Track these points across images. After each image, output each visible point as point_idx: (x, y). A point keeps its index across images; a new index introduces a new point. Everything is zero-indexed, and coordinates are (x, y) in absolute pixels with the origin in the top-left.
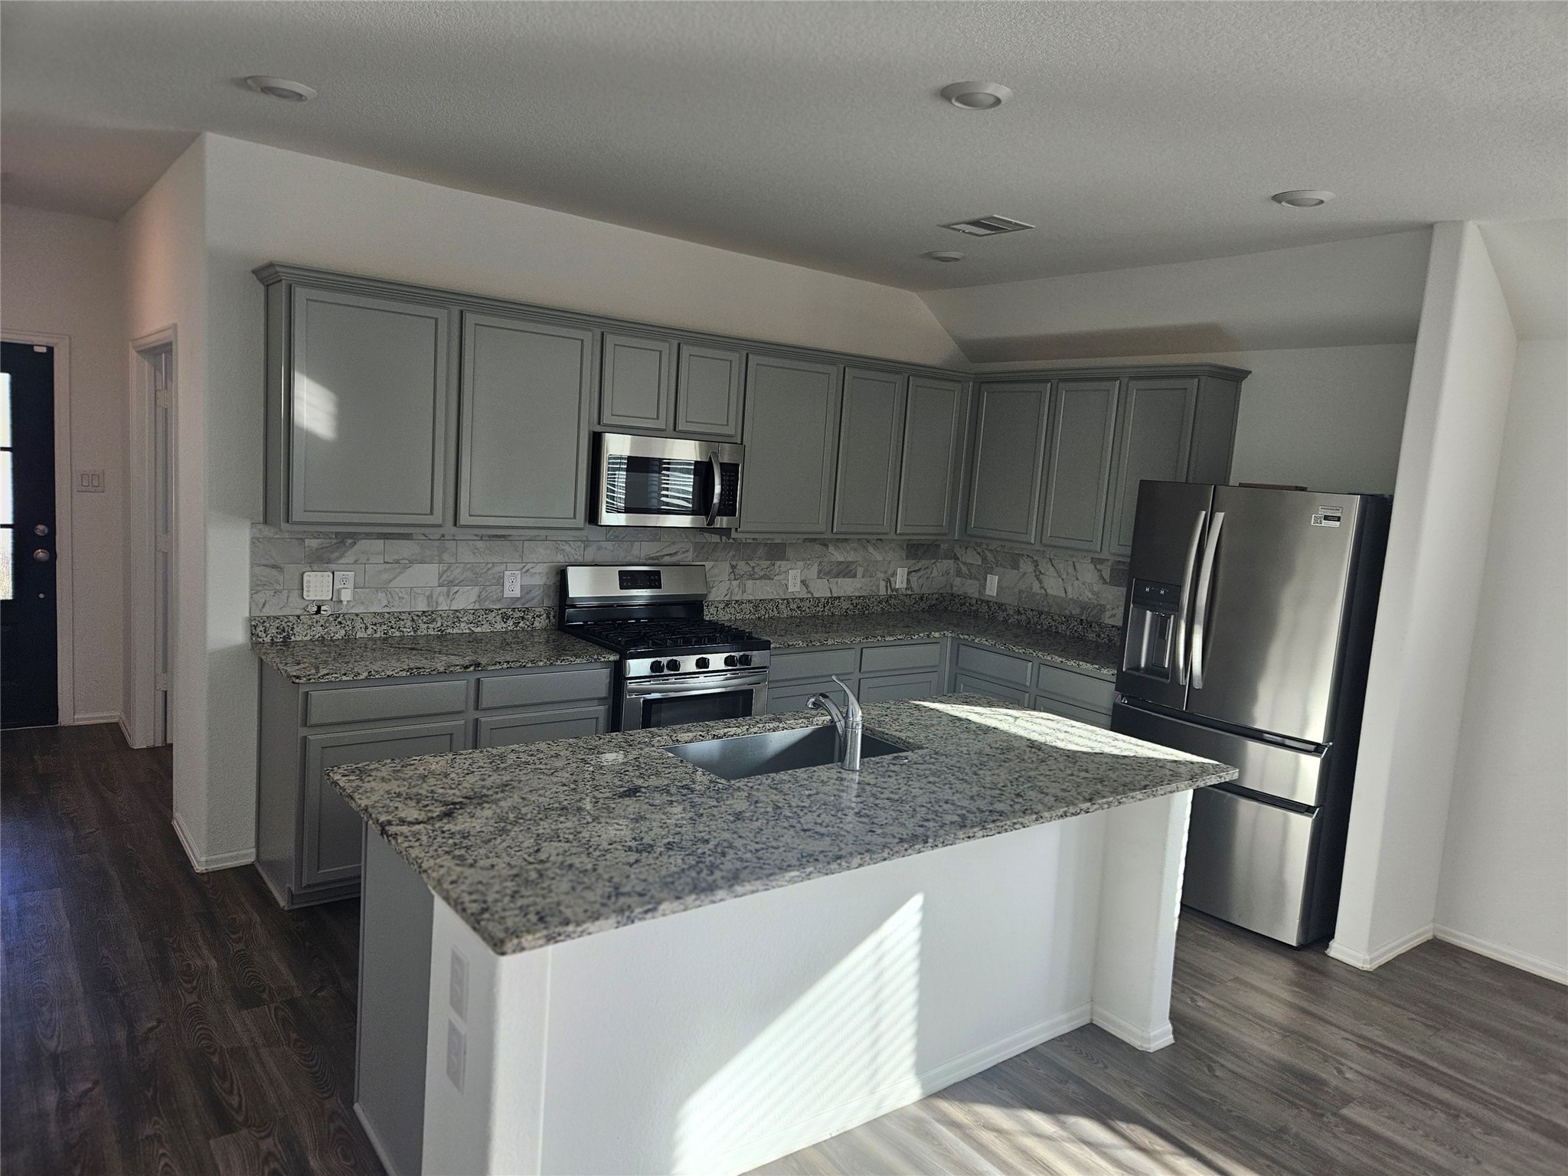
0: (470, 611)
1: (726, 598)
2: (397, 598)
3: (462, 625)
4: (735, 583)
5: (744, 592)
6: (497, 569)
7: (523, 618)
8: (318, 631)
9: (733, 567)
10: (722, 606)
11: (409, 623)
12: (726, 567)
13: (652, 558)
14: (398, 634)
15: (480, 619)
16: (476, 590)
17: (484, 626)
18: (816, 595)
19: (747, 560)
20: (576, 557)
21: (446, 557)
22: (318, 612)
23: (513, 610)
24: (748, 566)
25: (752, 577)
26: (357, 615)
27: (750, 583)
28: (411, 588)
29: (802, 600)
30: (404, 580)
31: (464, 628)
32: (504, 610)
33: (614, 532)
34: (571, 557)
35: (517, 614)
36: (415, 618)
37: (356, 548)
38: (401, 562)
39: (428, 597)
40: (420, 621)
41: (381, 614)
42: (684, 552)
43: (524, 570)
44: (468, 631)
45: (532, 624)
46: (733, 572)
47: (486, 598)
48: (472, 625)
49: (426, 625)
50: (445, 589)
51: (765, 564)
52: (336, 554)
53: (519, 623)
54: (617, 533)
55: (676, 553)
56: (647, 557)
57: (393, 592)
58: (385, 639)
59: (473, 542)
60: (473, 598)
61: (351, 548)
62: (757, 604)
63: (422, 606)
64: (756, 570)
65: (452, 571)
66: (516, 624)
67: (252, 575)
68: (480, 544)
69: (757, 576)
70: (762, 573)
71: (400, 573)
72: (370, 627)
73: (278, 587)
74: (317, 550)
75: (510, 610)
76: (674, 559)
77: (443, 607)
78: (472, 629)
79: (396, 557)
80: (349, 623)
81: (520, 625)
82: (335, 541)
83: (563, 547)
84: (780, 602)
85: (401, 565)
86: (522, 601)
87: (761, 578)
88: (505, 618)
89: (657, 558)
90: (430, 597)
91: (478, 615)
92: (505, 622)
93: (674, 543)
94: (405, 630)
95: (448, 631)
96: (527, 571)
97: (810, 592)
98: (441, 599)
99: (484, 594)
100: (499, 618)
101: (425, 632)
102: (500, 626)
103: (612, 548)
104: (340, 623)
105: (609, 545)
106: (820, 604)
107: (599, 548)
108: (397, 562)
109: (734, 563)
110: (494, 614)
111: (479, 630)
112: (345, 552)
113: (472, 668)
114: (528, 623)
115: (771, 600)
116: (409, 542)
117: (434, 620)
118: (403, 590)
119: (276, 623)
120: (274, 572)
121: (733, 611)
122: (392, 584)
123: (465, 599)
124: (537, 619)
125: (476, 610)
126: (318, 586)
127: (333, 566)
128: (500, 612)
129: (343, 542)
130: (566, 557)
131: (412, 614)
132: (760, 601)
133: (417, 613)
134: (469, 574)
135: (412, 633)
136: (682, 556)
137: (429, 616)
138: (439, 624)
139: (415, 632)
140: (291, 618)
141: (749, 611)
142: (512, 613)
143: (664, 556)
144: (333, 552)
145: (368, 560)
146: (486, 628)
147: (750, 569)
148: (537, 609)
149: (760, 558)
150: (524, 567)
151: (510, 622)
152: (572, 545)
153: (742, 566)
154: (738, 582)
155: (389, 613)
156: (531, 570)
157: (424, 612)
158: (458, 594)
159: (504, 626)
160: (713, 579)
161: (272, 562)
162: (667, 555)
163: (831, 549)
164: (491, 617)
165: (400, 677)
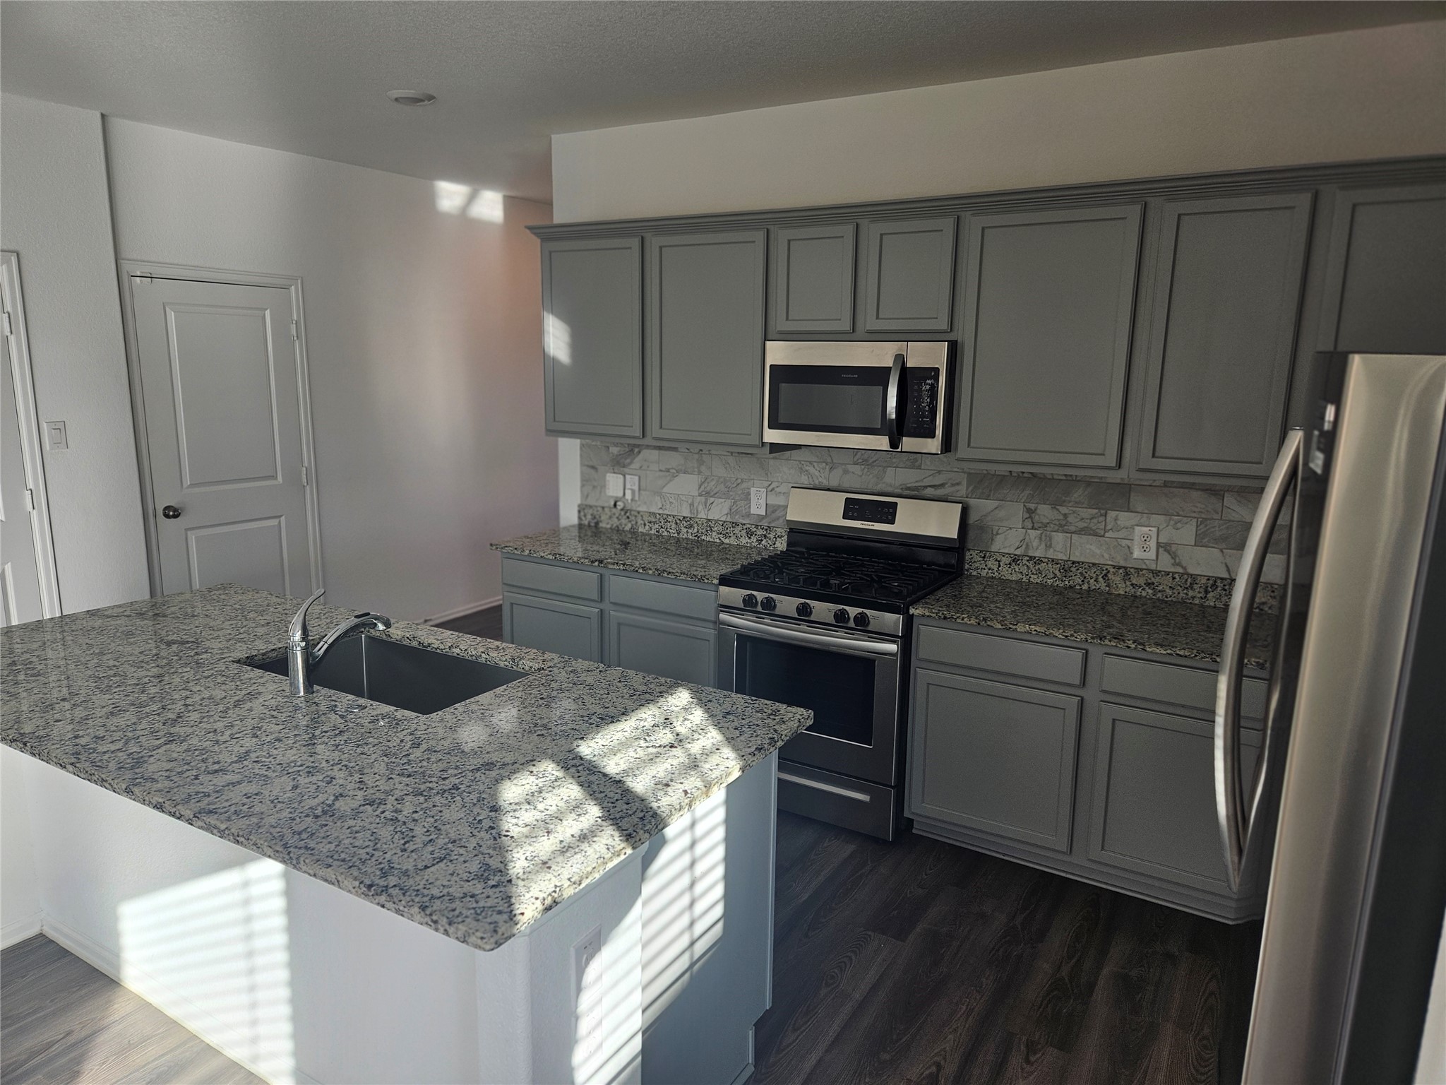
0: (720, 522)
1: (1018, 552)
2: (668, 503)
3: (714, 534)
4: (1033, 533)
5: (1049, 546)
6: (744, 485)
7: (765, 536)
8: (615, 522)
9: (1029, 511)
10: (1008, 560)
11: (674, 526)
12: (1018, 511)
13: (909, 489)
14: (666, 533)
15: (728, 531)
16: (728, 503)
17: (732, 538)
18: (1191, 571)
19: (1054, 505)
20: (820, 480)
21: (703, 468)
22: (615, 505)
23: (757, 526)
24: (1056, 512)
25: (1062, 527)
26: (639, 512)
27: (1059, 538)
28: (678, 495)
29: (1156, 573)
30: (672, 488)
31: (714, 537)
32: (748, 526)
33: (862, 455)
34: (815, 479)
35: (760, 532)
36: (678, 522)
37: (641, 456)
38: (671, 471)
39: (690, 504)
40: (682, 525)
41: (654, 514)
42: (953, 485)
43: (770, 488)
44: (718, 541)
45: (774, 544)
46: (1030, 517)
47: (737, 512)
48: (722, 535)
49: (687, 529)
50: (703, 499)
51: (1087, 513)
52: (628, 461)
53: (762, 540)
54: (866, 456)
55: (942, 485)
56: (903, 486)
57: (666, 497)
58: (658, 536)
59: (725, 457)
60: (726, 511)
61: (638, 455)
62: (1067, 567)
63: (686, 513)
64: (1070, 519)
65: (708, 483)
66: (760, 541)
67: (582, 473)
68: (731, 460)
69: (1073, 528)
70: (1082, 525)
71: (671, 481)
72: (647, 524)
73: (596, 484)
74: (617, 455)
75: (753, 526)
76: (940, 492)
77: (702, 515)
78: (722, 539)
79: (668, 467)
80: (633, 518)
81: (763, 542)
82: (627, 450)
83: (807, 468)
84: (1112, 570)
85: (671, 473)
86: (768, 519)
87: (1081, 531)
88: (750, 534)
89: (916, 489)
90: (692, 505)
91: (728, 527)
92: (750, 538)
93: (939, 472)
94: (671, 531)
95: (703, 538)
96: (773, 490)
97: (1179, 564)
98: (700, 508)
99: (734, 508)
100: (744, 532)
101: (685, 535)
102: (744, 541)
103: (860, 473)
104: (628, 518)
105: (857, 469)
106: (1195, 586)
107: (846, 472)
108: (668, 470)
109: (1032, 506)
110: (739, 528)
111: (727, 541)
112: (634, 458)
113: (596, 564)
114: (770, 542)
115: (1094, 564)
116: (675, 453)
117: (691, 526)
118: (672, 496)
119: (590, 511)
120: (592, 471)
121: (1024, 569)
122: (665, 490)
123: (719, 511)
124: (778, 539)
125: (724, 522)
126: (614, 485)
127: (626, 470)
128: (745, 527)
129: (632, 450)
130: (810, 479)
131: (676, 517)
132: (1074, 563)
133: (679, 517)
134: (722, 487)
135: (676, 535)
136: (953, 489)
137: (689, 521)
138: (696, 530)
139: (678, 534)
140: (599, 509)
141: (1052, 576)
142: (755, 529)
143: (926, 487)
144: (626, 459)
145: (648, 467)
146: (733, 541)
147: (1061, 517)
148: (778, 530)
149: (1077, 503)
150: (770, 485)
151: (754, 539)
152: (816, 466)
153: (1045, 512)
154: (1039, 532)
155: (660, 514)
156: (777, 489)
157: (684, 517)
158: (713, 505)
159: (749, 541)
160: (1000, 524)
161: (591, 463)
162: (930, 486)
163: (1229, 500)
164: (737, 530)
165: (548, 559)
